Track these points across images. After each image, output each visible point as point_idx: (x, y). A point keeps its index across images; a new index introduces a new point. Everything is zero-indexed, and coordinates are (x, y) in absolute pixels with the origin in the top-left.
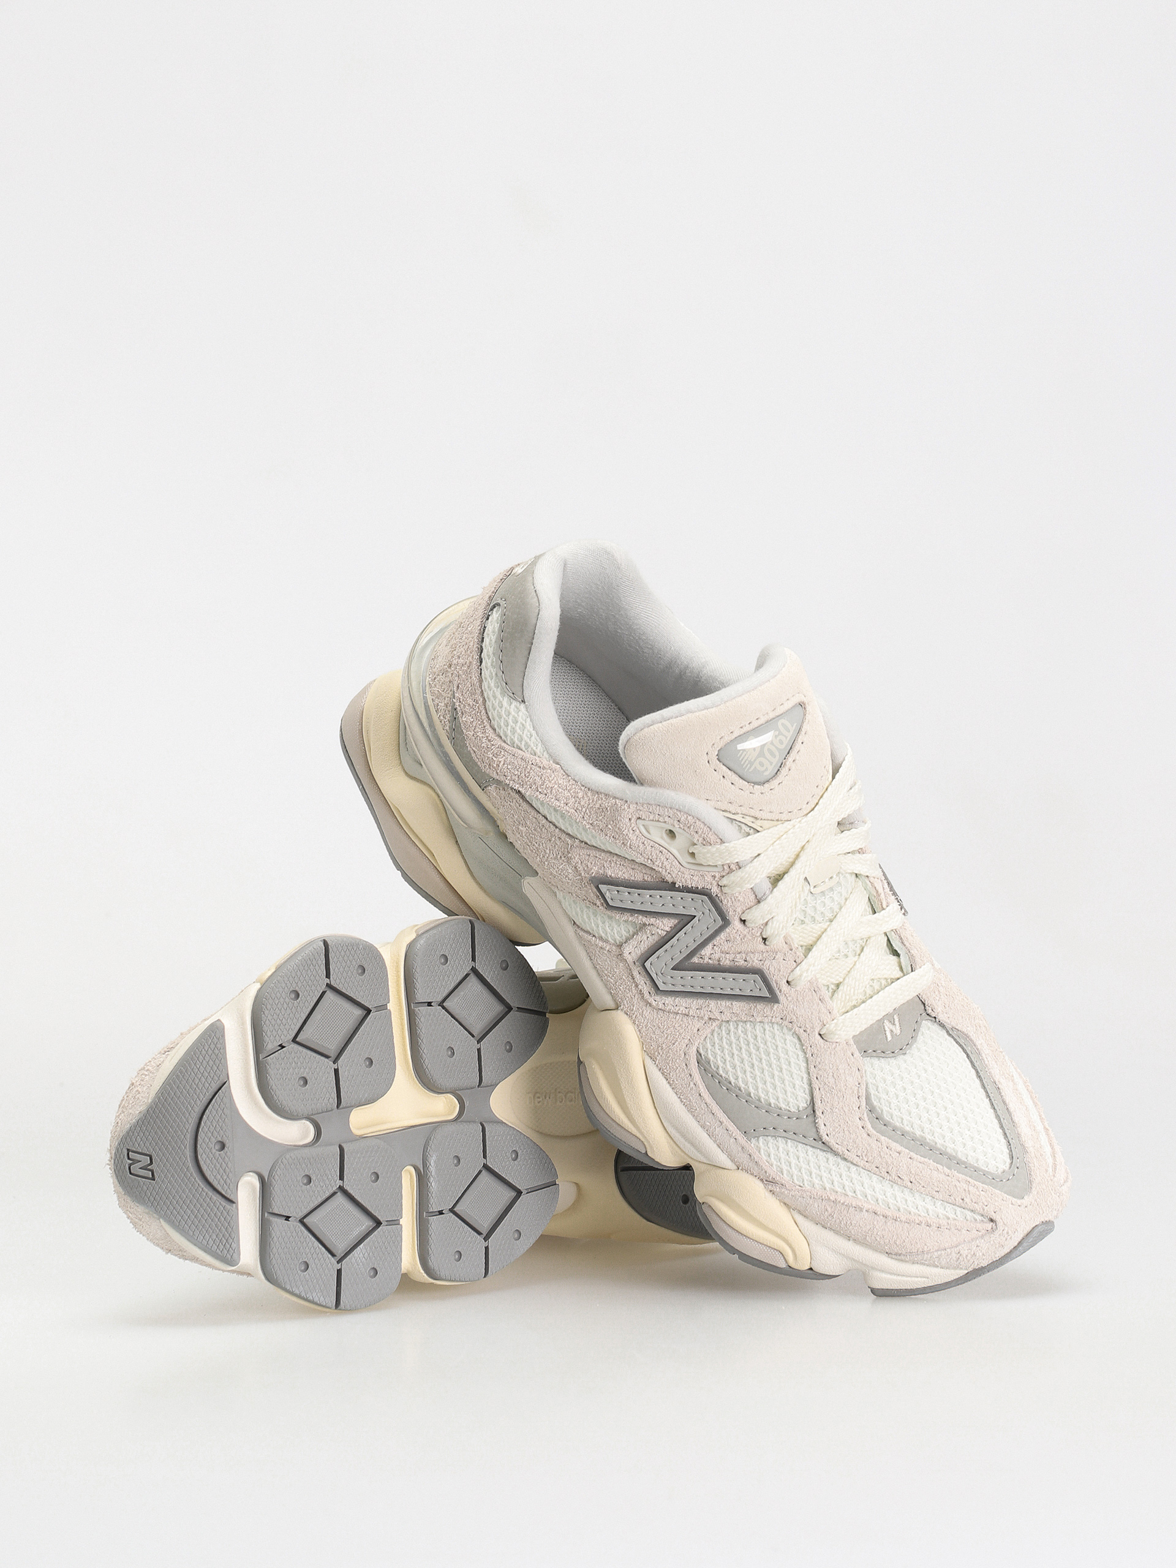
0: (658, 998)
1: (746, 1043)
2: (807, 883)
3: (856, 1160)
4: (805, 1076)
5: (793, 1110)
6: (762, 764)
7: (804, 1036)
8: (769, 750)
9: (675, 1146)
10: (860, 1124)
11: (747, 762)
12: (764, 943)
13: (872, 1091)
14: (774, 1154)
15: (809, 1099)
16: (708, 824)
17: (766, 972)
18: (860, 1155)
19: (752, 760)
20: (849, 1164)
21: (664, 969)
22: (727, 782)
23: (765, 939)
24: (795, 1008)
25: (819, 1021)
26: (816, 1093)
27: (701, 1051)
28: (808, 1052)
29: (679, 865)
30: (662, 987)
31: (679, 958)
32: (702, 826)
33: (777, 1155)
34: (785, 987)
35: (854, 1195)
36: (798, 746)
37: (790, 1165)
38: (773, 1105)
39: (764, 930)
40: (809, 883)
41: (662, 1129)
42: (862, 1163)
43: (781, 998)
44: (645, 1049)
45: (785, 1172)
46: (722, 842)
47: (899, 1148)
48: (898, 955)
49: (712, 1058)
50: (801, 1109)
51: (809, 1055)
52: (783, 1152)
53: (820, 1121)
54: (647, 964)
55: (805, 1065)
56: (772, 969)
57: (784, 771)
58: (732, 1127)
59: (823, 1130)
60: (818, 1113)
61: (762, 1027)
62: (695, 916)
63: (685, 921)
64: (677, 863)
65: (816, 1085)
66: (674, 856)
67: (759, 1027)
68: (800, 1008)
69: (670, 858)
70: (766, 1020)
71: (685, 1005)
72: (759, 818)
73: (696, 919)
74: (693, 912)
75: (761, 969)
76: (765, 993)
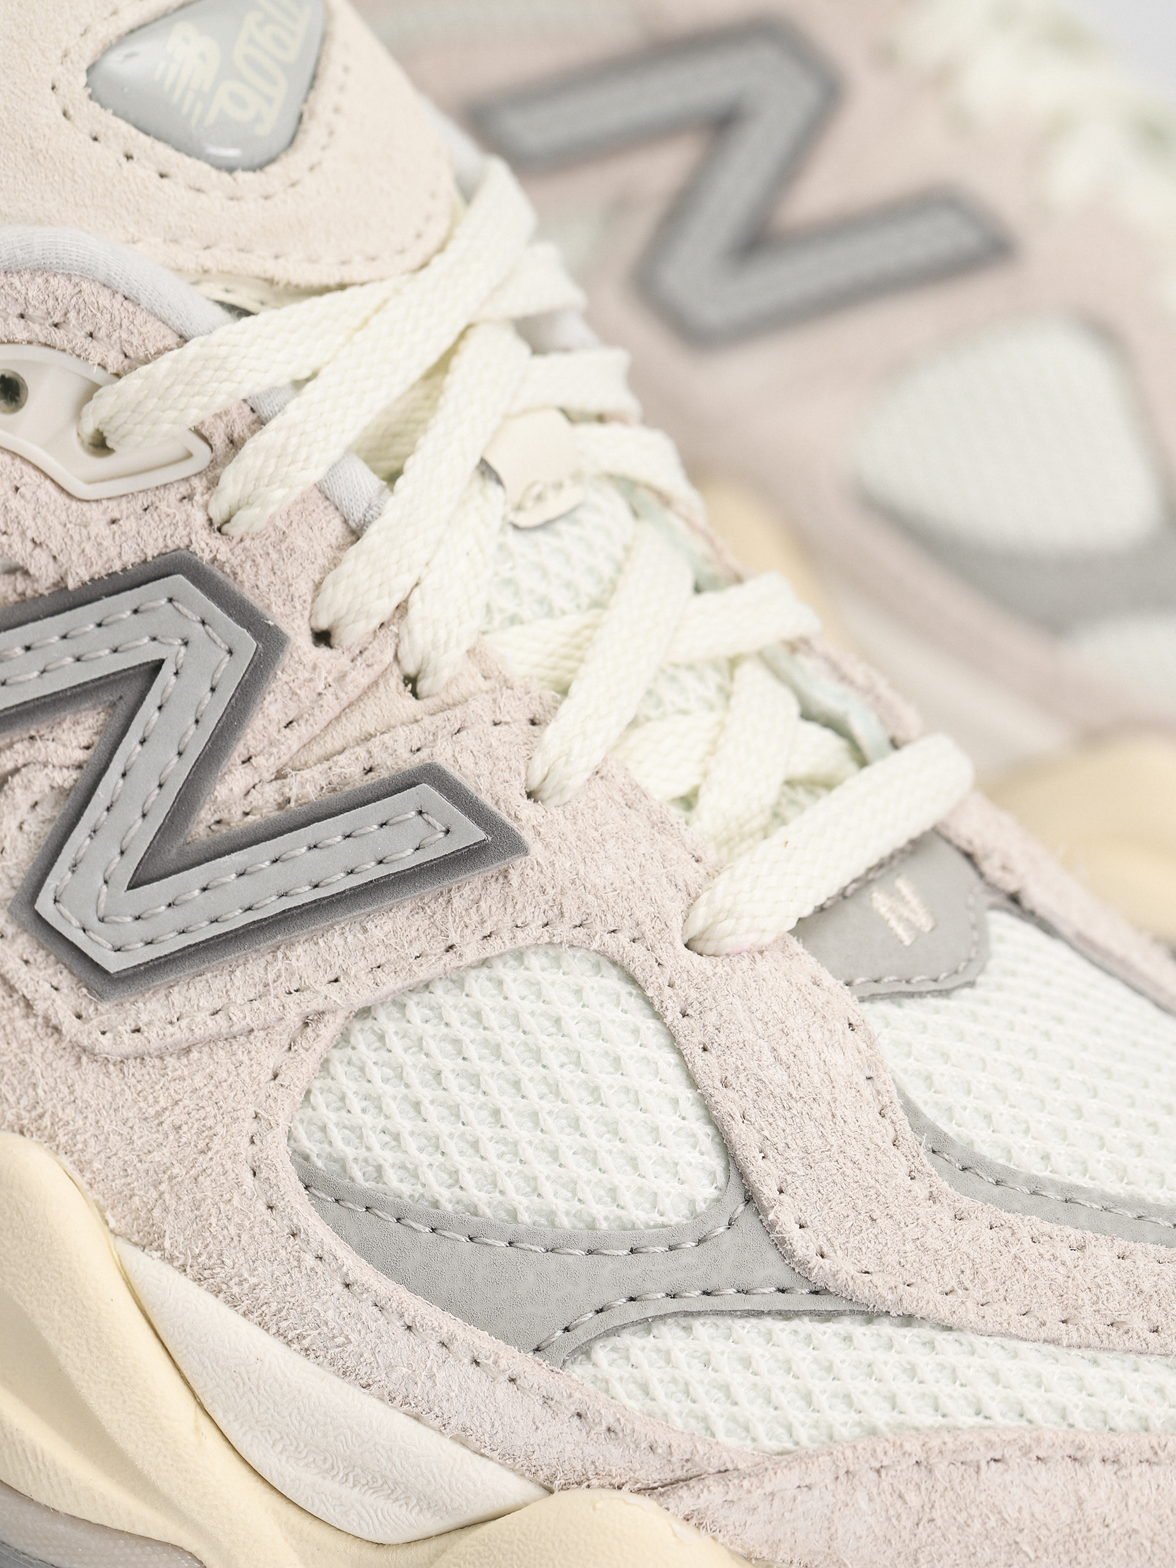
0: (107, 1012)
1: (449, 1048)
2: (495, 484)
3: (944, 1308)
4: (686, 1095)
5: (673, 1219)
6: (237, 100)
8: (250, 60)
9: (306, 1524)
10: (920, 1189)
11: (190, 93)
12: (415, 694)
13: (919, 1096)
14: (661, 1381)
15: (715, 1163)
16: (124, 289)
18: (954, 1283)
19: (206, 89)
20: (926, 1332)
21: (103, 897)
22: (143, 171)
23: (411, 681)
24: (581, 868)
25: (672, 892)
26: (738, 1131)
27: (308, 1145)
28: (668, 1003)
29: (62, 499)
30: (113, 963)
31: (143, 835)
32: (104, 298)
33: (674, 1381)
34: (527, 810)
35: (979, 1419)
37: (728, 1395)
38: (604, 1225)
39: (404, 633)
40: (501, 483)
41: (244, 1471)
42: (970, 1313)
43: (527, 836)
44: (113, 1224)
45: (720, 1425)
46: (183, 339)
47: (1075, 1235)
49: (350, 1152)
50: (701, 1207)
51: (672, 1016)
52: (689, 1365)
53: (784, 1215)
54: (45, 905)
55: (673, 1058)
56: (466, 760)
58: (485, 1343)
59: (802, 1244)
60: (768, 1191)
61: (490, 979)
62: (156, 667)
63: (130, 697)
64: (57, 493)
65: (728, 1103)
66: (36, 468)
67: (478, 984)
68: (600, 863)
69: (26, 479)
70: (494, 947)
71: (207, 1003)
72: (282, 285)
73: (167, 671)
74: (148, 653)
75: (430, 765)
76: (472, 834)
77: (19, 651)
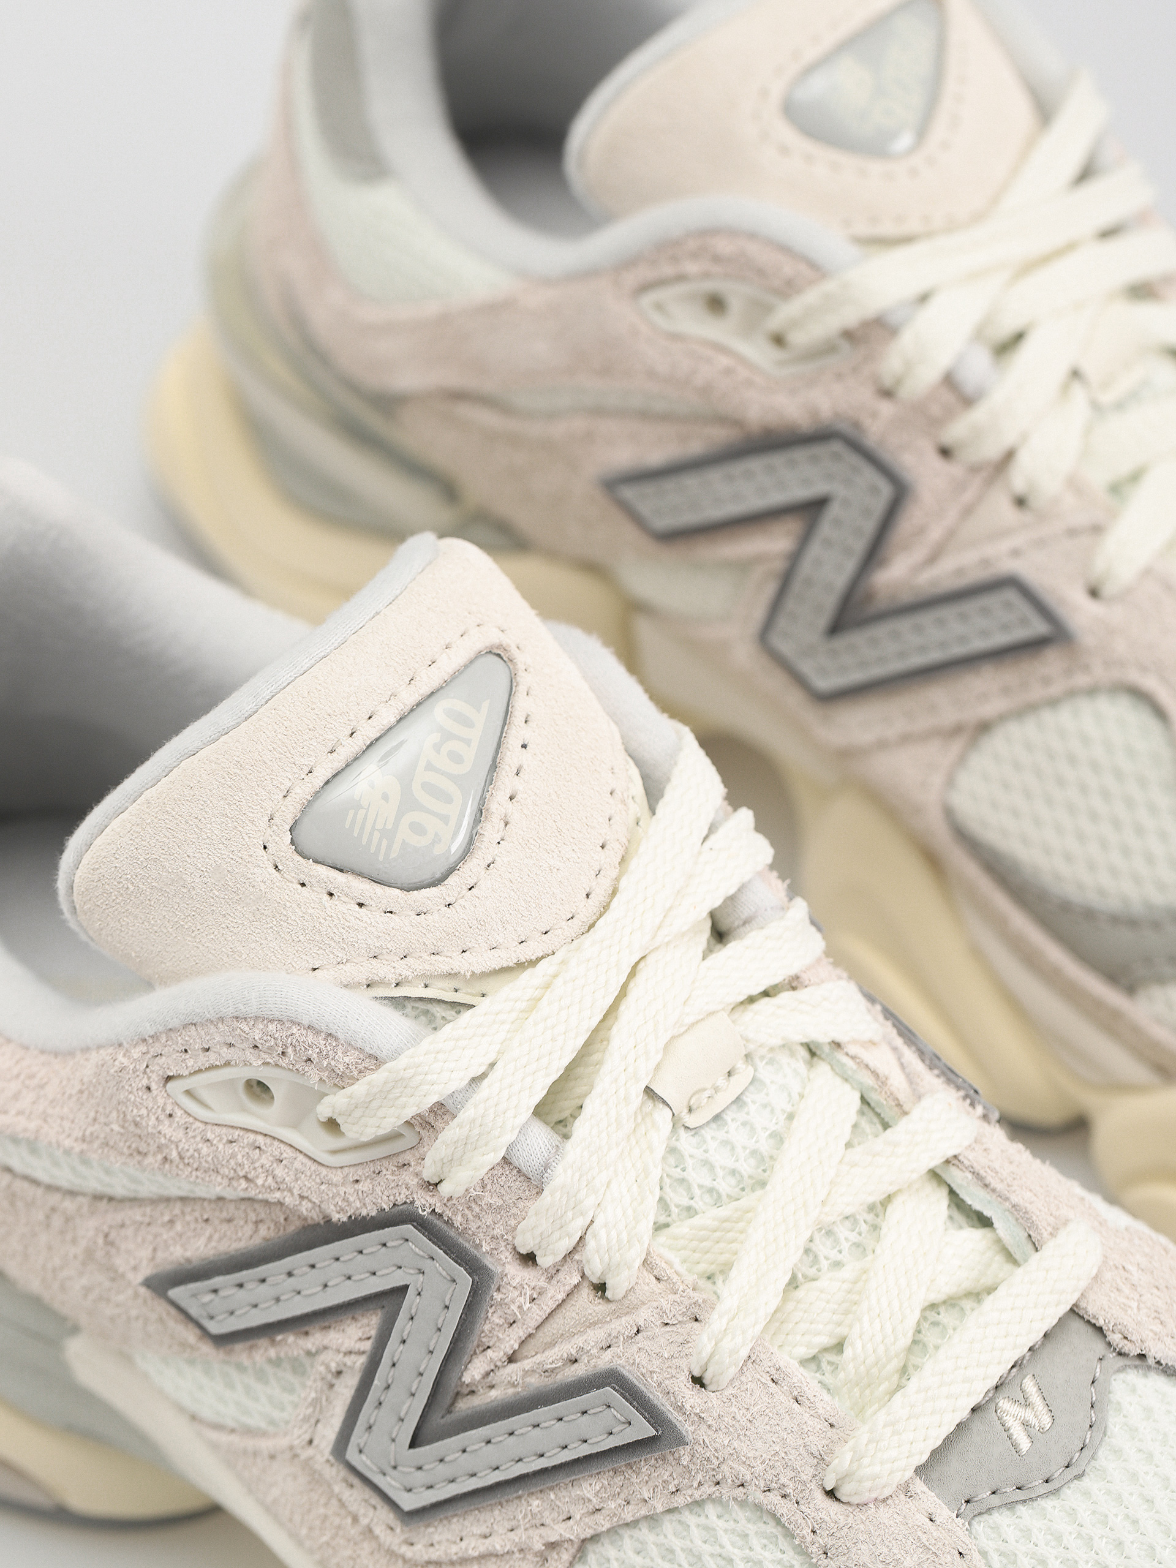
2: (661, 1105)
6: (417, 829)
7: (784, 1508)
8: (427, 787)
11: (377, 835)
12: (603, 1297)
16: (326, 1029)
17: (631, 1375)
19: (389, 826)
21: (393, 1451)
22: (344, 907)
24: (733, 1443)
25: (809, 1458)
28: (812, 1547)
29: (314, 1167)
30: (407, 1502)
31: (414, 1410)
32: (311, 1038)
34: (691, 1397)
36: (512, 756)
39: (585, 1260)
40: (664, 1102)
43: (687, 1428)
48: (984, 1222)
51: (817, 1558)
54: (351, 1455)
57: (491, 830)
61: (678, 1523)
62: (404, 1288)
63: (388, 1312)
64: (309, 1163)
66: (291, 1146)
67: (669, 1525)
68: (752, 1439)
69: (285, 1155)
70: (679, 1500)
71: (478, 1530)
73: (411, 1292)
74: (396, 1280)
76: (643, 1429)
77: (306, 1268)
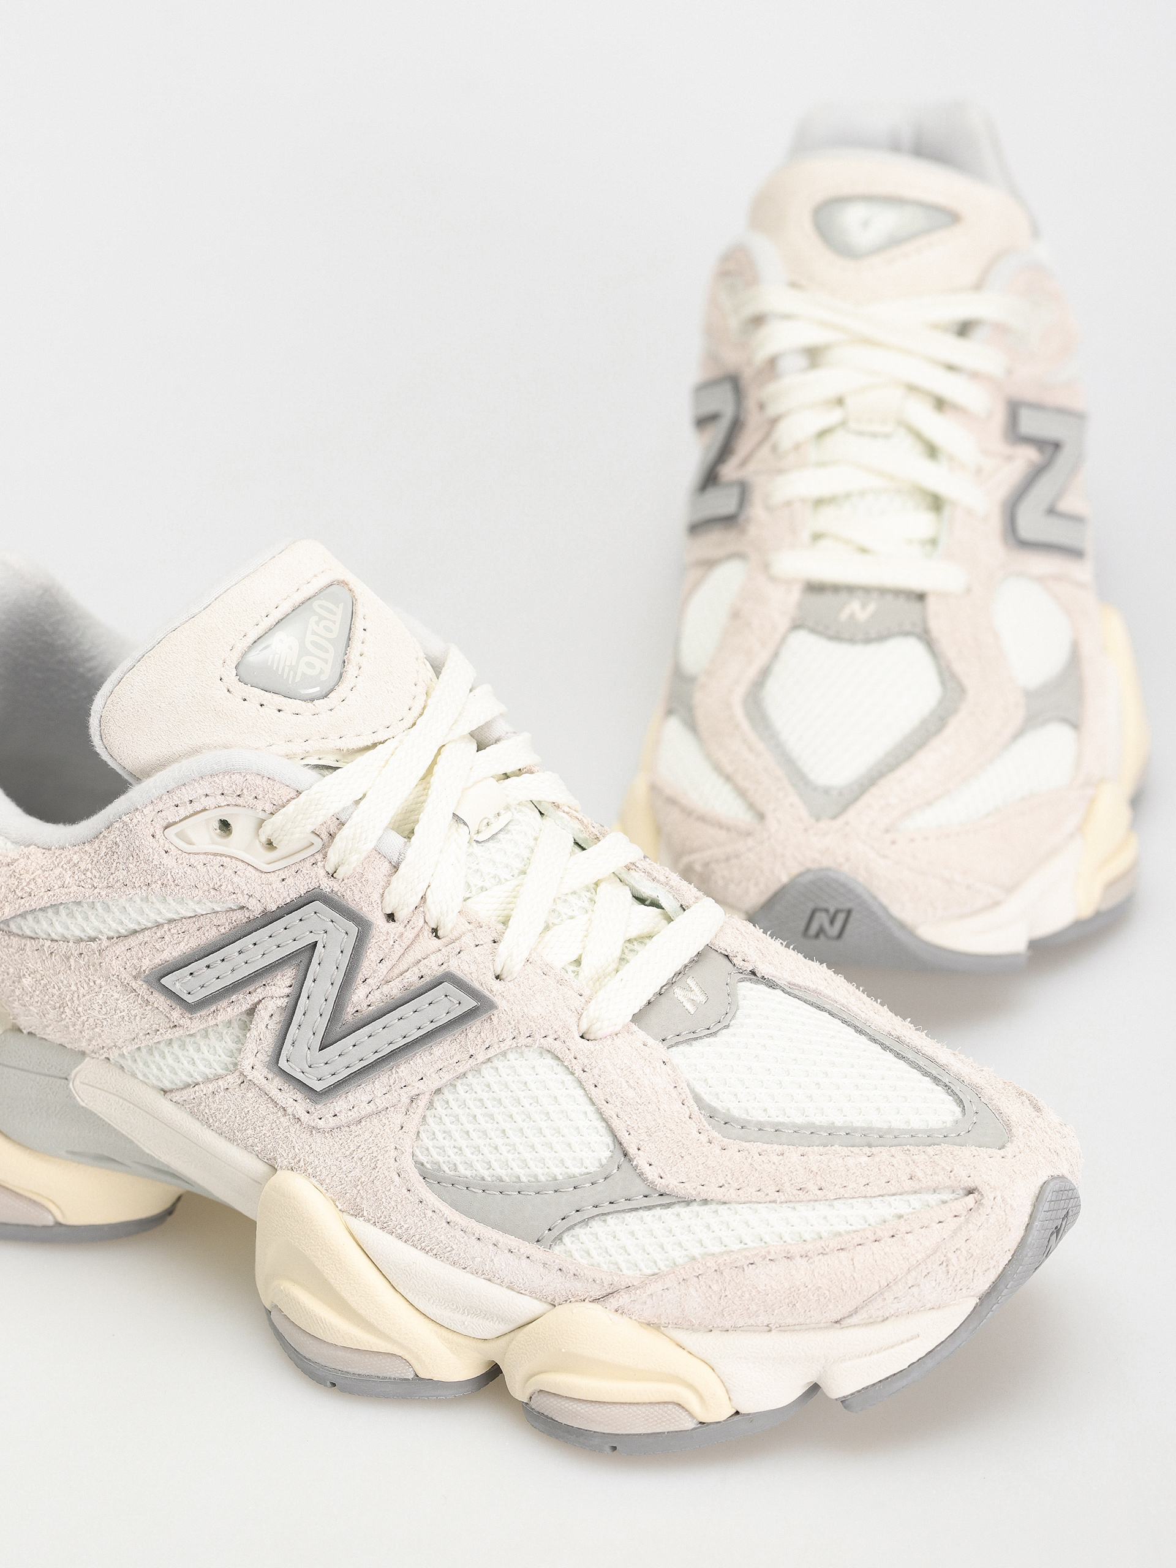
0: (321, 1109)
1: (478, 1103)
2: (462, 826)
3: (719, 1194)
4: (590, 1109)
5: (592, 1169)
6: (310, 665)
7: (557, 1046)
8: (314, 643)
9: (450, 1335)
10: (704, 1138)
11: (286, 667)
12: (437, 936)
13: (701, 1090)
14: (595, 1248)
15: (609, 1140)
16: (266, 775)
17: (459, 974)
18: (723, 1182)
19: (294, 664)
20: (713, 1207)
21: (308, 1056)
22: (270, 711)
23: (435, 931)
24: (525, 1009)
25: (570, 1013)
26: (616, 1123)
27: (422, 1158)
28: (575, 1067)
29: (257, 874)
30: (319, 1087)
31: (322, 1025)
32: (258, 781)
33: (600, 1248)
34: (497, 985)
35: (742, 1245)
36: (358, 634)
37: (626, 1251)
38: (560, 1177)
39: (426, 911)
40: (465, 824)
41: (418, 1314)
42: (732, 1194)
43: (496, 1000)
44: (340, 1207)
45: (623, 1266)
46: (299, 793)
47: (778, 1148)
49: (441, 1159)
50: (604, 1161)
51: (578, 1072)
52: (607, 1239)
53: (641, 1161)
54: (283, 1063)
55: (582, 1092)
56: (465, 967)
57: (351, 670)
58: (513, 1242)
59: (651, 1174)
60: (632, 1151)
61: (492, 1068)
62: (315, 944)
63: (305, 961)
64: (254, 871)
65: (609, 1111)
66: (243, 861)
67: (486, 1070)
68: (534, 1005)
69: (239, 867)
70: (491, 1053)
71: (366, 1098)
72: (345, 750)
73: (319, 946)
74: (310, 939)
75: (447, 972)
76: (470, 1003)
77: (251, 946)
